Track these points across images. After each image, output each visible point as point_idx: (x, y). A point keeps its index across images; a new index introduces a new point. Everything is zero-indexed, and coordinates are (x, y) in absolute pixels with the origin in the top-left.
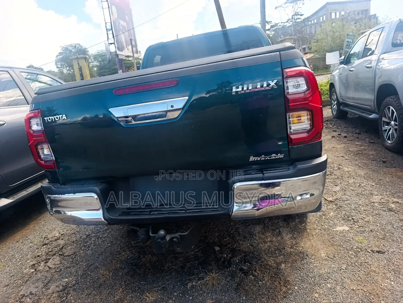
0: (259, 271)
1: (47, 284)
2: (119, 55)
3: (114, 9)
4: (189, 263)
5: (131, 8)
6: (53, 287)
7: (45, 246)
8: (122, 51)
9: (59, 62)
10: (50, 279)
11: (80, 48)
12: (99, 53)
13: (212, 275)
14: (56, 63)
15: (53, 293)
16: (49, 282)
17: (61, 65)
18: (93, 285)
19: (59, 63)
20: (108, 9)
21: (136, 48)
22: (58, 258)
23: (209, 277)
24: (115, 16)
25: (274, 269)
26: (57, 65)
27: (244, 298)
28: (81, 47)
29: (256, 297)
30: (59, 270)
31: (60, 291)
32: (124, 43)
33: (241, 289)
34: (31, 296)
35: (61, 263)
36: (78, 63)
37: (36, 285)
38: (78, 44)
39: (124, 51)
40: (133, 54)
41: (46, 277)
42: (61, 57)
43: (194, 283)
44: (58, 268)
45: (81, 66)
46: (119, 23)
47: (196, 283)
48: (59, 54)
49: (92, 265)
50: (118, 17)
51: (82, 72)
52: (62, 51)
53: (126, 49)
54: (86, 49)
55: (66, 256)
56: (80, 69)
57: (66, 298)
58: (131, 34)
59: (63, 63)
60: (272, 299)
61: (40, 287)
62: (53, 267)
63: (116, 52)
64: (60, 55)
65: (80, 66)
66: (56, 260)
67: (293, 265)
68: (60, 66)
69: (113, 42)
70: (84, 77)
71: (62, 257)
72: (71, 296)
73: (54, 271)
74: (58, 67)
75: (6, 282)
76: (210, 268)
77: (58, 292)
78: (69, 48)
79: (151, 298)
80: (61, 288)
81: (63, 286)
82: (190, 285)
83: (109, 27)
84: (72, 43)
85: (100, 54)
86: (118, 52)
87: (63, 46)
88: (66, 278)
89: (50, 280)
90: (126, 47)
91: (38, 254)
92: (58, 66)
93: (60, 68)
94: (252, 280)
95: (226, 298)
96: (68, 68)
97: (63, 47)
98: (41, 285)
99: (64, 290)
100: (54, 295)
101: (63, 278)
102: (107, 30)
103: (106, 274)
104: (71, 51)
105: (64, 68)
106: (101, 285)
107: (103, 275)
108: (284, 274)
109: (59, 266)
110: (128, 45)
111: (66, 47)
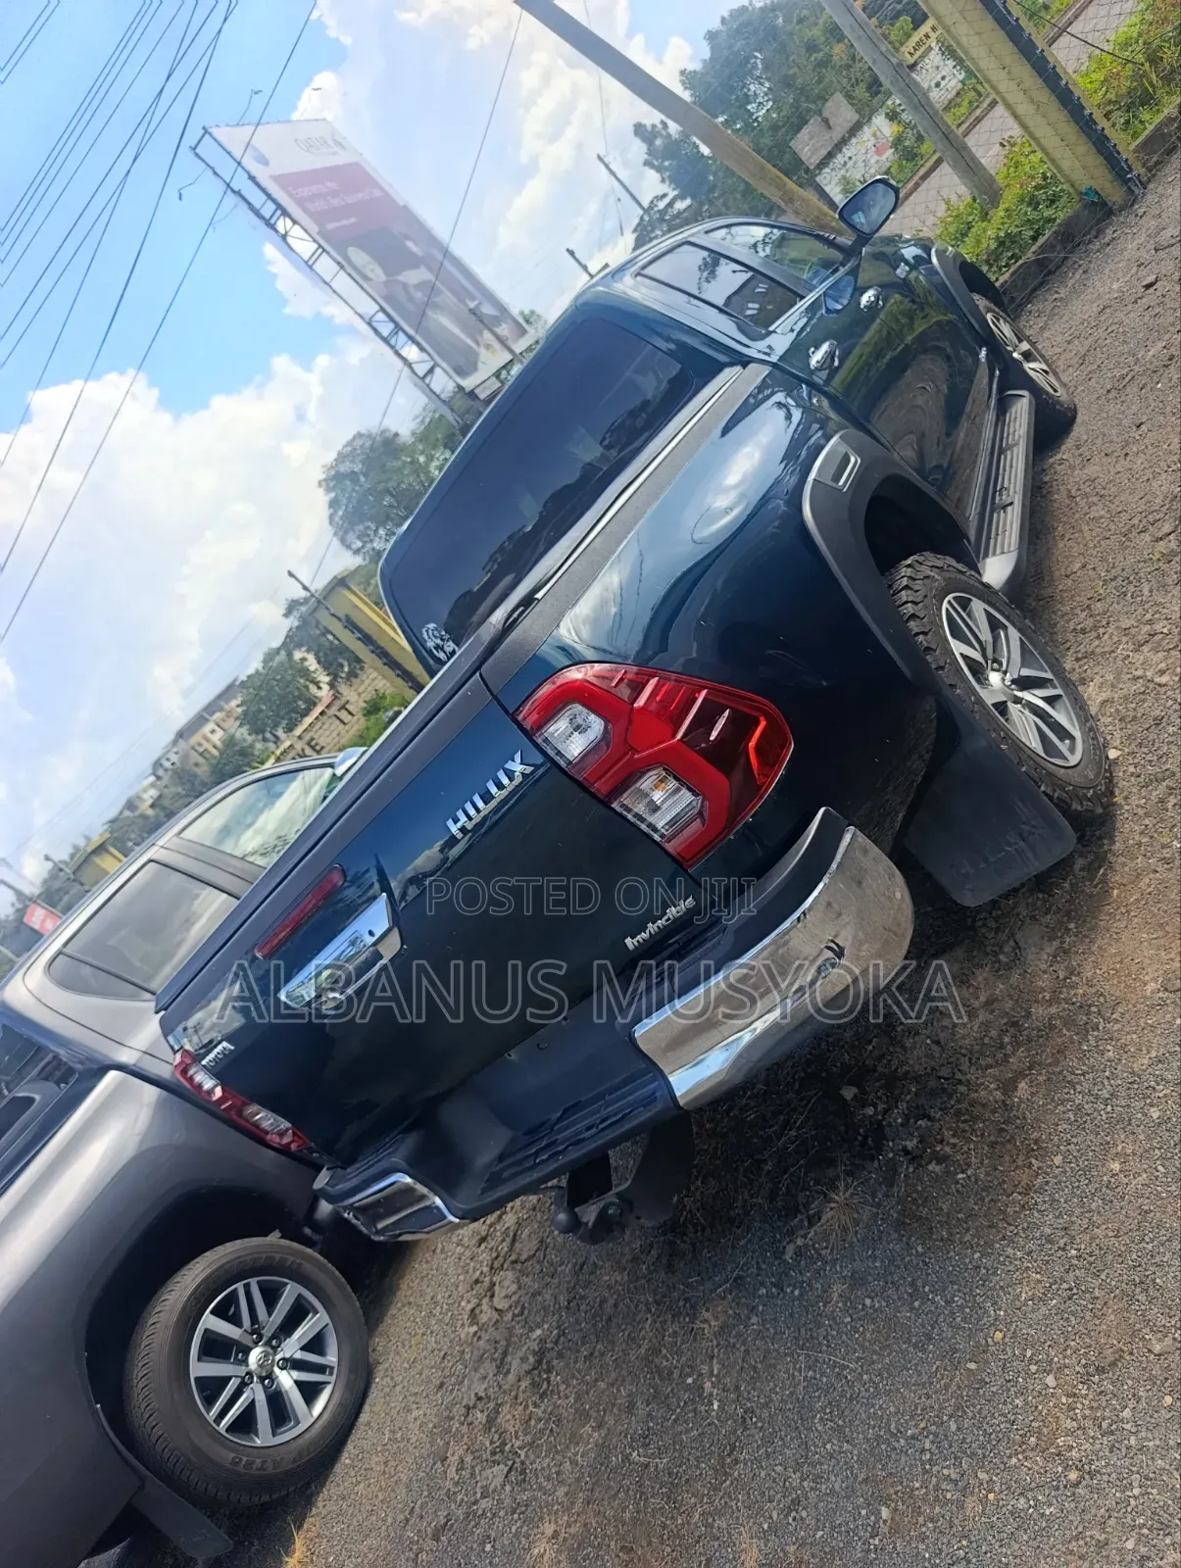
0: (954, 1136)
1: (502, 1359)
2: (476, 391)
3: (358, 257)
4: (786, 1173)
5: (401, 203)
6: (515, 1364)
7: (483, 1246)
8: (475, 368)
9: (346, 532)
10: (504, 1343)
11: (368, 444)
12: (423, 421)
13: (836, 1197)
14: (343, 541)
15: (519, 1381)
16: (505, 1354)
17: (359, 538)
18: (594, 1325)
19: (351, 537)
20: (342, 272)
21: (509, 321)
22: (510, 1274)
23: (832, 1209)
24: (377, 273)
25: (994, 1112)
26: (348, 547)
27: (920, 1249)
28: (370, 436)
29: (951, 1234)
30: (519, 1308)
31: (533, 1369)
32: (462, 336)
33: (908, 1221)
34: (480, 1405)
35: (520, 1288)
36: (333, 615)
37: (482, 1371)
38: (354, 438)
39: (480, 365)
40: (511, 351)
41: (496, 1342)
42: (340, 513)
43: (800, 1242)
44: (517, 1302)
45: (347, 616)
46: (405, 286)
47: (805, 1236)
48: (332, 510)
49: (584, 1263)
50: (388, 273)
51: (360, 631)
52: (333, 495)
53: (482, 351)
54: (387, 434)
55: (526, 1260)
56: (351, 625)
57: (549, 1383)
58: (464, 288)
59: (361, 527)
60: (989, 1227)
61: (491, 1375)
62: (507, 1306)
63: (460, 388)
64: (336, 511)
65: (343, 618)
66: (506, 1283)
67: (1053, 1073)
68: (359, 544)
69: (432, 363)
70: (375, 638)
71: (519, 1266)
72: (557, 1374)
73: (509, 1316)
74: (357, 552)
75: (437, 1377)
76: (831, 1173)
77: (528, 1372)
78: (342, 469)
79: (713, 1323)
80: (531, 1359)
81: (535, 1353)
82: (790, 1249)
83: (386, 329)
84: (340, 448)
85: (431, 422)
86: (468, 383)
87: (323, 476)
88: (538, 1326)
89: (508, 1346)
90: (478, 343)
91: (474, 1278)
92: (354, 546)
93: (363, 547)
94: (937, 1175)
95: (877, 1264)
96: (382, 532)
97: (325, 480)
98: (489, 1368)
99: (539, 1362)
100: (523, 1384)
101: (532, 1330)
102: (385, 340)
103: (616, 1281)
104: (353, 476)
105: (371, 541)
106: (610, 1319)
107: (609, 1287)
108: (1024, 1118)
109: (518, 1295)
110: (481, 334)
111: (333, 473)
